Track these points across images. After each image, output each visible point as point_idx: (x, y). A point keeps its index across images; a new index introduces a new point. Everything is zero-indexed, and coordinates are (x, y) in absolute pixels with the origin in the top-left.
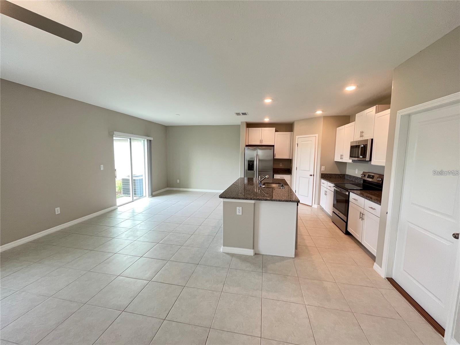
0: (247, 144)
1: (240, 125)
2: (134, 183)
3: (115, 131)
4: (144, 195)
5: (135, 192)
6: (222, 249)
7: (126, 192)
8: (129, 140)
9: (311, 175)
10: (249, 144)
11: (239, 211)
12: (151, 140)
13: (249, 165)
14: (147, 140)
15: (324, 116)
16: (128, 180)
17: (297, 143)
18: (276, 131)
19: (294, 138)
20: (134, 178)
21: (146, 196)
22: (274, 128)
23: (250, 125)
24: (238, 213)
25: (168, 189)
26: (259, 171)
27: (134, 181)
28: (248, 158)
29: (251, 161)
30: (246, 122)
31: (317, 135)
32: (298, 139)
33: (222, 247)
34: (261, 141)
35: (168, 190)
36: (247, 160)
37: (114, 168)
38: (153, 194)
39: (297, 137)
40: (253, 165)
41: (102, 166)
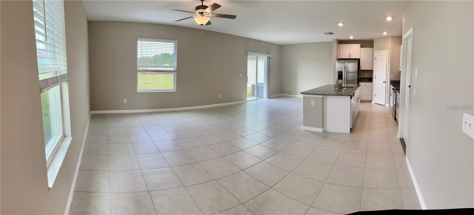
0: (339, 58)
1: (332, 42)
2: (258, 88)
3: (249, 52)
4: (264, 97)
5: (258, 94)
6: (302, 128)
7: (253, 95)
8: (256, 57)
9: (384, 82)
10: (341, 58)
11: (313, 103)
12: (269, 57)
13: (339, 75)
14: (267, 57)
15: (392, 36)
16: (255, 86)
17: (375, 57)
18: (362, 47)
19: (374, 52)
20: (258, 85)
21: (265, 98)
22: (360, 45)
23: (341, 42)
24: (312, 104)
25: (281, 94)
26: (346, 81)
27: (258, 87)
28: (337, 70)
29: (341, 72)
30: (337, 39)
31: (387, 51)
32: (377, 54)
33: (303, 126)
34: (350, 55)
35: (281, 96)
36: (338, 71)
37: (247, 76)
38: (270, 96)
39: (375, 52)
40: (342, 75)
41: (241, 74)
